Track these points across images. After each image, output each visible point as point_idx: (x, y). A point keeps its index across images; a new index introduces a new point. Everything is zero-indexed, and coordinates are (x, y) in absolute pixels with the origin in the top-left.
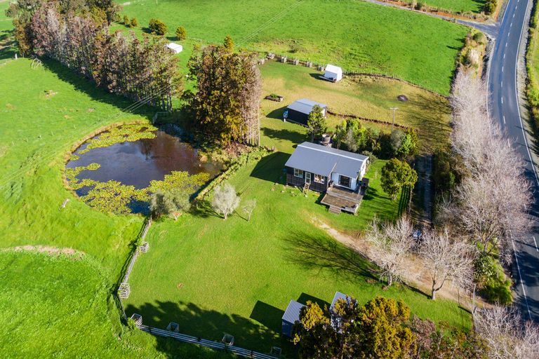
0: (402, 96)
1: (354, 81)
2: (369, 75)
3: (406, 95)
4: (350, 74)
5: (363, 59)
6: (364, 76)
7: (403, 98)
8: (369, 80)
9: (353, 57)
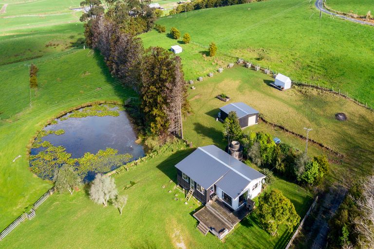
0: (341, 114)
1: (300, 91)
2: (317, 88)
3: (346, 114)
4: (299, 85)
5: (318, 72)
6: (311, 88)
7: (341, 117)
8: (315, 92)
9: (309, 69)
